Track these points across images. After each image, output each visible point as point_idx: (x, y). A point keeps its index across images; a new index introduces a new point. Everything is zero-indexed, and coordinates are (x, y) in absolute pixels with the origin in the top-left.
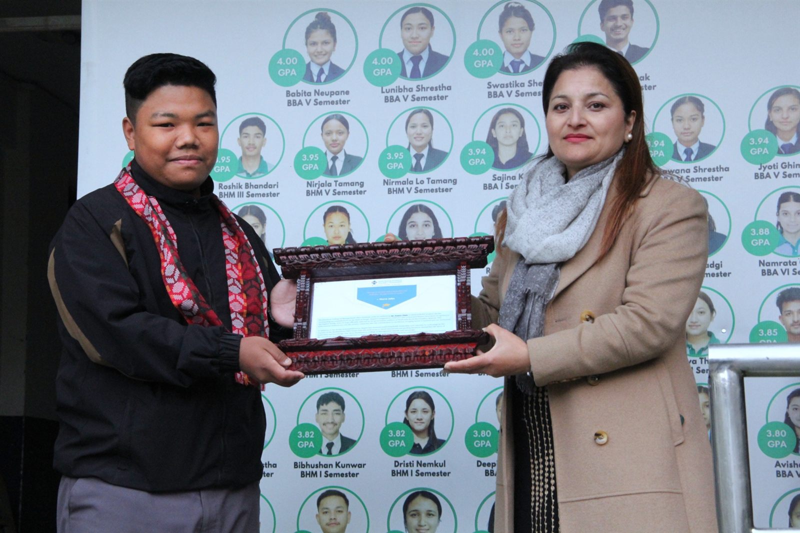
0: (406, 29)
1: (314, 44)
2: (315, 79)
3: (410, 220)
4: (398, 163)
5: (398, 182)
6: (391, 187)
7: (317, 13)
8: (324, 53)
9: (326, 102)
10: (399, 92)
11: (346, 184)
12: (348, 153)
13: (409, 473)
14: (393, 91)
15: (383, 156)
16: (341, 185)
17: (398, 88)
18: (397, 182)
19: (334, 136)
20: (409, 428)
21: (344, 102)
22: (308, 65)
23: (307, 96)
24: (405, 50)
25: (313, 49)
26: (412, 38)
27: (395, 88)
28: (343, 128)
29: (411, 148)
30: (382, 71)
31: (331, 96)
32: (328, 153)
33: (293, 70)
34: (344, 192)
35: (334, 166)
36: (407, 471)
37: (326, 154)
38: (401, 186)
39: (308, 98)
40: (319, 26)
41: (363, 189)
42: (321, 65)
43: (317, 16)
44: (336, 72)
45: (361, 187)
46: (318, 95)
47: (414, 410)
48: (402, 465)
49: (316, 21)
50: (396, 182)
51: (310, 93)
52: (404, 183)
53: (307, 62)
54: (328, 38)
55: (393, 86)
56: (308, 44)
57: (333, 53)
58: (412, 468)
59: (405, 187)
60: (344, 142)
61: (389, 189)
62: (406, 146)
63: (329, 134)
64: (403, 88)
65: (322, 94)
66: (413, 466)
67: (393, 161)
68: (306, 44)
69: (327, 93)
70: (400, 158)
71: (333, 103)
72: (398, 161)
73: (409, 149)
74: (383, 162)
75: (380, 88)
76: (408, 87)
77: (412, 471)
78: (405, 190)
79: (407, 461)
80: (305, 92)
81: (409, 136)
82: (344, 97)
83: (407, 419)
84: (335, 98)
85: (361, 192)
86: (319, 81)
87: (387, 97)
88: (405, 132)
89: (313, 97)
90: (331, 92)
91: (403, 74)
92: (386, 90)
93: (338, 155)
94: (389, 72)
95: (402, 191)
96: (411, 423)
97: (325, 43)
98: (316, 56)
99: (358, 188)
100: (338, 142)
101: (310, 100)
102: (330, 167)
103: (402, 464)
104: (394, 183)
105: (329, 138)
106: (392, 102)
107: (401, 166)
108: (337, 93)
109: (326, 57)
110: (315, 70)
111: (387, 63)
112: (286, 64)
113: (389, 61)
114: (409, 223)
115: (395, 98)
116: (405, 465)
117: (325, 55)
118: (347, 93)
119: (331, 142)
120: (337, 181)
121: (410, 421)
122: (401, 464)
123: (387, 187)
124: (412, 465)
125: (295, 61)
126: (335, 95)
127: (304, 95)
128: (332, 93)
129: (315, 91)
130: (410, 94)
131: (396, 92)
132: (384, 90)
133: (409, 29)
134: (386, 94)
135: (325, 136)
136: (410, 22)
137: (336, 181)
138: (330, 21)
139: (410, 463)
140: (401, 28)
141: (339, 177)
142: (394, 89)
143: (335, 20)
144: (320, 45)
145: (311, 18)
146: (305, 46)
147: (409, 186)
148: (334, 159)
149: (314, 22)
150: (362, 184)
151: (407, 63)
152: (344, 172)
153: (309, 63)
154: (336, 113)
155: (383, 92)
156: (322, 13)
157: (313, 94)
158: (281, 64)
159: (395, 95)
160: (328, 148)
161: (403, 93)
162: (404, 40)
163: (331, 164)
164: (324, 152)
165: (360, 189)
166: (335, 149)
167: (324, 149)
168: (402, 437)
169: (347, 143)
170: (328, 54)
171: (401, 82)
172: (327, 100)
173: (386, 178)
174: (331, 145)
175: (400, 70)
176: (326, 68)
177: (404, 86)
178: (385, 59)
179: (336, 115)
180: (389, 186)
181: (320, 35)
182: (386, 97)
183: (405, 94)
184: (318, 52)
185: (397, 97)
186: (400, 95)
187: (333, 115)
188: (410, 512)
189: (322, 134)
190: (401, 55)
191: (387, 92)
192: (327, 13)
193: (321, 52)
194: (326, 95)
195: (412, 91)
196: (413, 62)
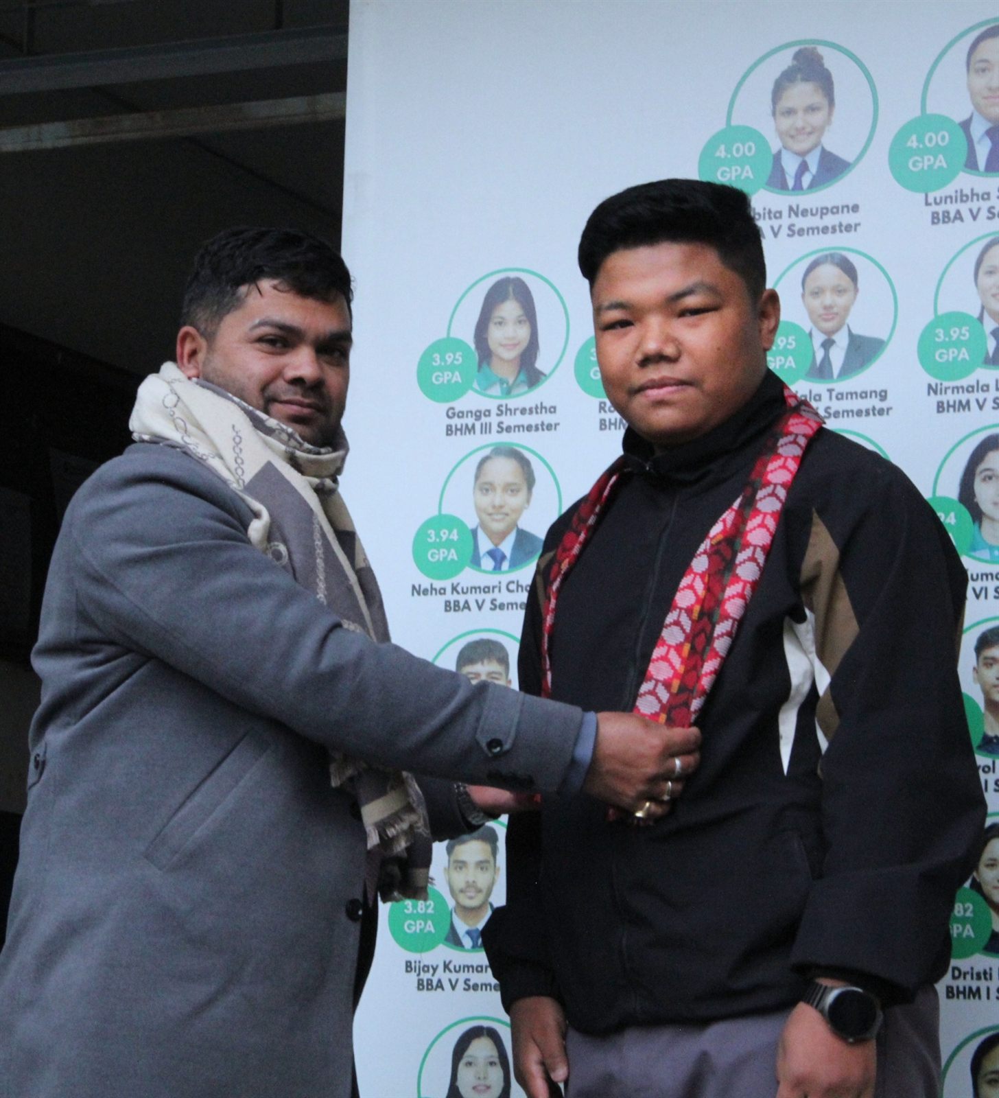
0: (977, 71)
1: (790, 112)
2: (791, 183)
3: (982, 466)
4: (956, 348)
5: (958, 388)
6: (944, 398)
7: (796, 49)
8: (808, 129)
9: (812, 230)
10: (962, 201)
11: (852, 395)
12: (855, 331)
13: (983, 993)
14: (949, 200)
15: (928, 334)
16: (840, 397)
17: (959, 194)
18: (956, 389)
19: (828, 299)
20: (980, 899)
21: (848, 228)
22: (777, 158)
23: (774, 220)
24: (976, 114)
25: (786, 123)
26: (990, 89)
27: (953, 195)
28: (845, 281)
29: (986, 317)
30: (928, 160)
31: (821, 217)
32: (816, 333)
33: (747, 168)
34: (847, 412)
35: (826, 359)
36: (978, 989)
37: (810, 334)
38: (964, 397)
39: (776, 223)
40: (799, 76)
41: (884, 405)
42: (803, 154)
43: (797, 56)
44: (832, 167)
45: (881, 400)
46: (797, 215)
47: (992, 862)
48: (968, 977)
49: (793, 66)
50: (953, 388)
51: (780, 213)
52: (970, 389)
53: (774, 150)
54: (818, 99)
55: (949, 190)
56: (777, 113)
57: (827, 128)
58: (989, 983)
59: (972, 397)
60: (847, 310)
61: (938, 403)
62: (976, 314)
63: (817, 293)
64: (969, 194)
65: (805, 213)
66: (991, 979)
67: (947, 345)
68: (774, 114)
69: (814, 212)
70: (962, 338)
71: (825, 230)
72: (958, 344)
73: (981, 319)
74: (926, 350)
75: (923, 195)
76: (979, 190)
77: (988, 989)
78: (973, 405)
79: (979, 968)
80: (770, 212)
81: (982, 292)
82: (847, 218)
83: (978, 880)
84: (830, 220)
85: (881, 412)
86: (798, 187)
87: (937, 213)
88: (973, 284)
89: (785, 221)
90: (822, 209)
91: (971, 164)
92: (935, 199)
93: (835, 337)
94: (941, 162)
95: (965, 406)
96: (987, 888)
97: (812, 109)
98: (792, 137)
99: (875, 402)
100: (835, 310)
101: (780, 227)
102: (819, 360)
103: (968, 973)
104: (949, 391)
105: (816, 303)
106: (947, 222)
107: (964, 354)
108: (835, 210)
109: (812, 139)
110: (790, 165)
111: (937, 143)
112: (732, 155)
113: (941, 138)
114: (981, 472)
115: (952, 215)
116: (975, 976)
117: (810, 133)
118: (855, 208)
119: (821, 311)
120: (833, 390)
121: (983, 885)
122: (965, 974)
123: (934, 399)
124: (988, 976)
125: (750, 149)
126: (830, 214)
127: (767, 216)
128: (824, 211)
129: (791, 209)
130: (985, 205)
131: (956, 201)
132: (931, 200)
133: (984, 70)
134: (935, 208)
135: (809, 299)
136: (985, 57)
137: (830, 391)
138: (822, 65)
139: (985, 973)
140: (968, 70)
141: (837, 381)
142: (951, 197)
143: (832, 61)
144: (800, 114)
145: (785, 60)
146: (771, 118)
147: (981, 396)
148: (828, 344)
149: (789, 67)
150: (883, 396)
151: (979, 142)
152: (847, 370)
153: (779, 153)
154: (832, 251)
155: (927, 204)
156: (806, 49)
157: (785, 213)
158: (723, 156)
159: (952, 208)
160: (815, 323)
161: (969, 205)
162: (973, 95)
163: (820, 355)
164: (807, 332)
165: (879, 405)
166: (829, 325)
167: (807, 325)
168: (969, 918)
169: (853, 310)
170: (818, 131)
171: (965, 181)
172: (814, 226)
173: (933, 382)
174: (820, 316)
175: (962, 157)
176: (813, 162)
177: (972, 190)
178: (934, 136)
179: (832, 256)
180: (939, 398)
181: (802, 93)
182: (933, 213)
183: (974, 205)
184: (797, 129)
185: (958, 212)
186: (964, 208)
187: (826, 256)
188: (986, 1075)
189: (803, 296)
190: (966, 125)
191: (936, 203)
192: (815, 48)
193: (803, 128)
194: (812, 214)
195: (989, 198)
196: (991, 139)
